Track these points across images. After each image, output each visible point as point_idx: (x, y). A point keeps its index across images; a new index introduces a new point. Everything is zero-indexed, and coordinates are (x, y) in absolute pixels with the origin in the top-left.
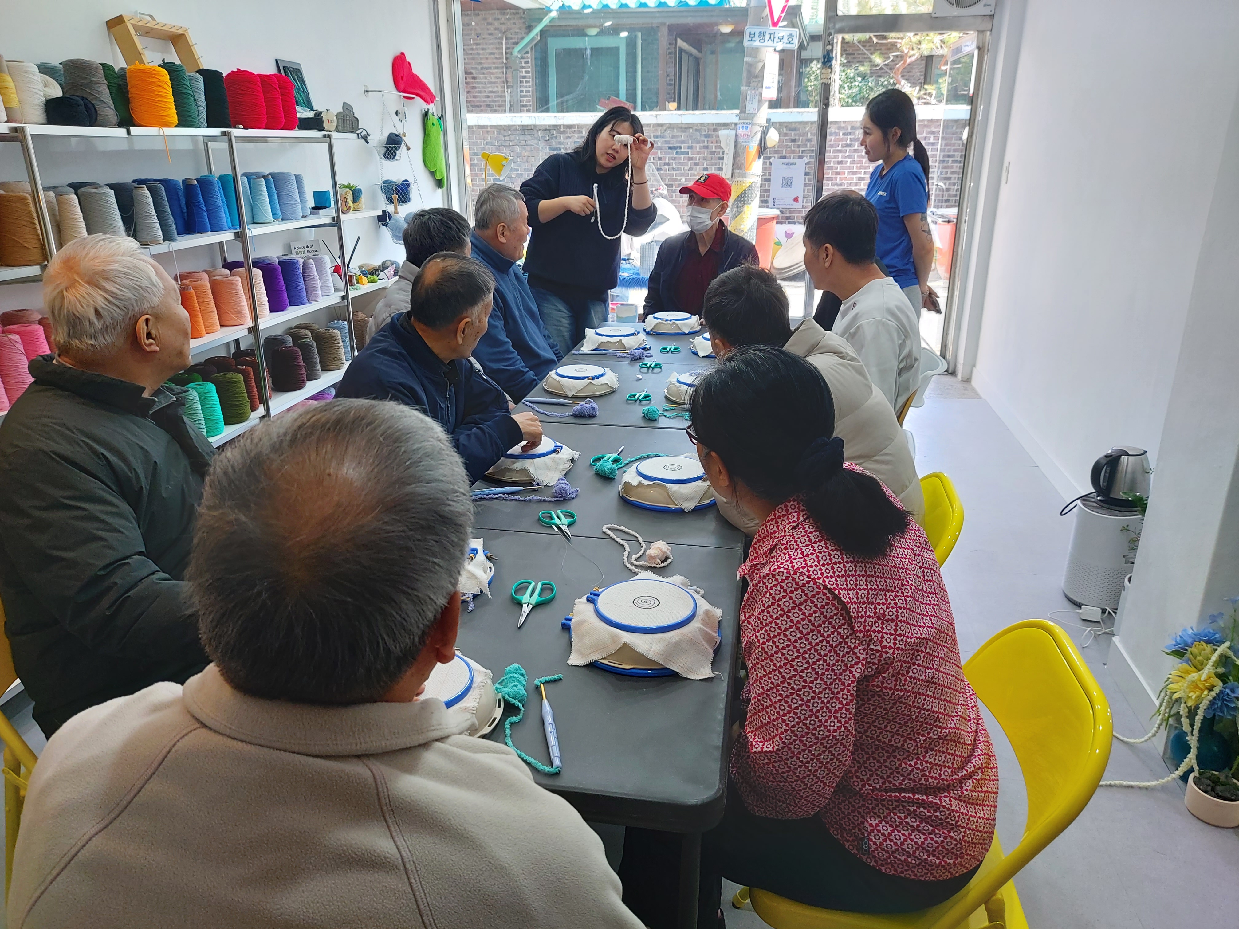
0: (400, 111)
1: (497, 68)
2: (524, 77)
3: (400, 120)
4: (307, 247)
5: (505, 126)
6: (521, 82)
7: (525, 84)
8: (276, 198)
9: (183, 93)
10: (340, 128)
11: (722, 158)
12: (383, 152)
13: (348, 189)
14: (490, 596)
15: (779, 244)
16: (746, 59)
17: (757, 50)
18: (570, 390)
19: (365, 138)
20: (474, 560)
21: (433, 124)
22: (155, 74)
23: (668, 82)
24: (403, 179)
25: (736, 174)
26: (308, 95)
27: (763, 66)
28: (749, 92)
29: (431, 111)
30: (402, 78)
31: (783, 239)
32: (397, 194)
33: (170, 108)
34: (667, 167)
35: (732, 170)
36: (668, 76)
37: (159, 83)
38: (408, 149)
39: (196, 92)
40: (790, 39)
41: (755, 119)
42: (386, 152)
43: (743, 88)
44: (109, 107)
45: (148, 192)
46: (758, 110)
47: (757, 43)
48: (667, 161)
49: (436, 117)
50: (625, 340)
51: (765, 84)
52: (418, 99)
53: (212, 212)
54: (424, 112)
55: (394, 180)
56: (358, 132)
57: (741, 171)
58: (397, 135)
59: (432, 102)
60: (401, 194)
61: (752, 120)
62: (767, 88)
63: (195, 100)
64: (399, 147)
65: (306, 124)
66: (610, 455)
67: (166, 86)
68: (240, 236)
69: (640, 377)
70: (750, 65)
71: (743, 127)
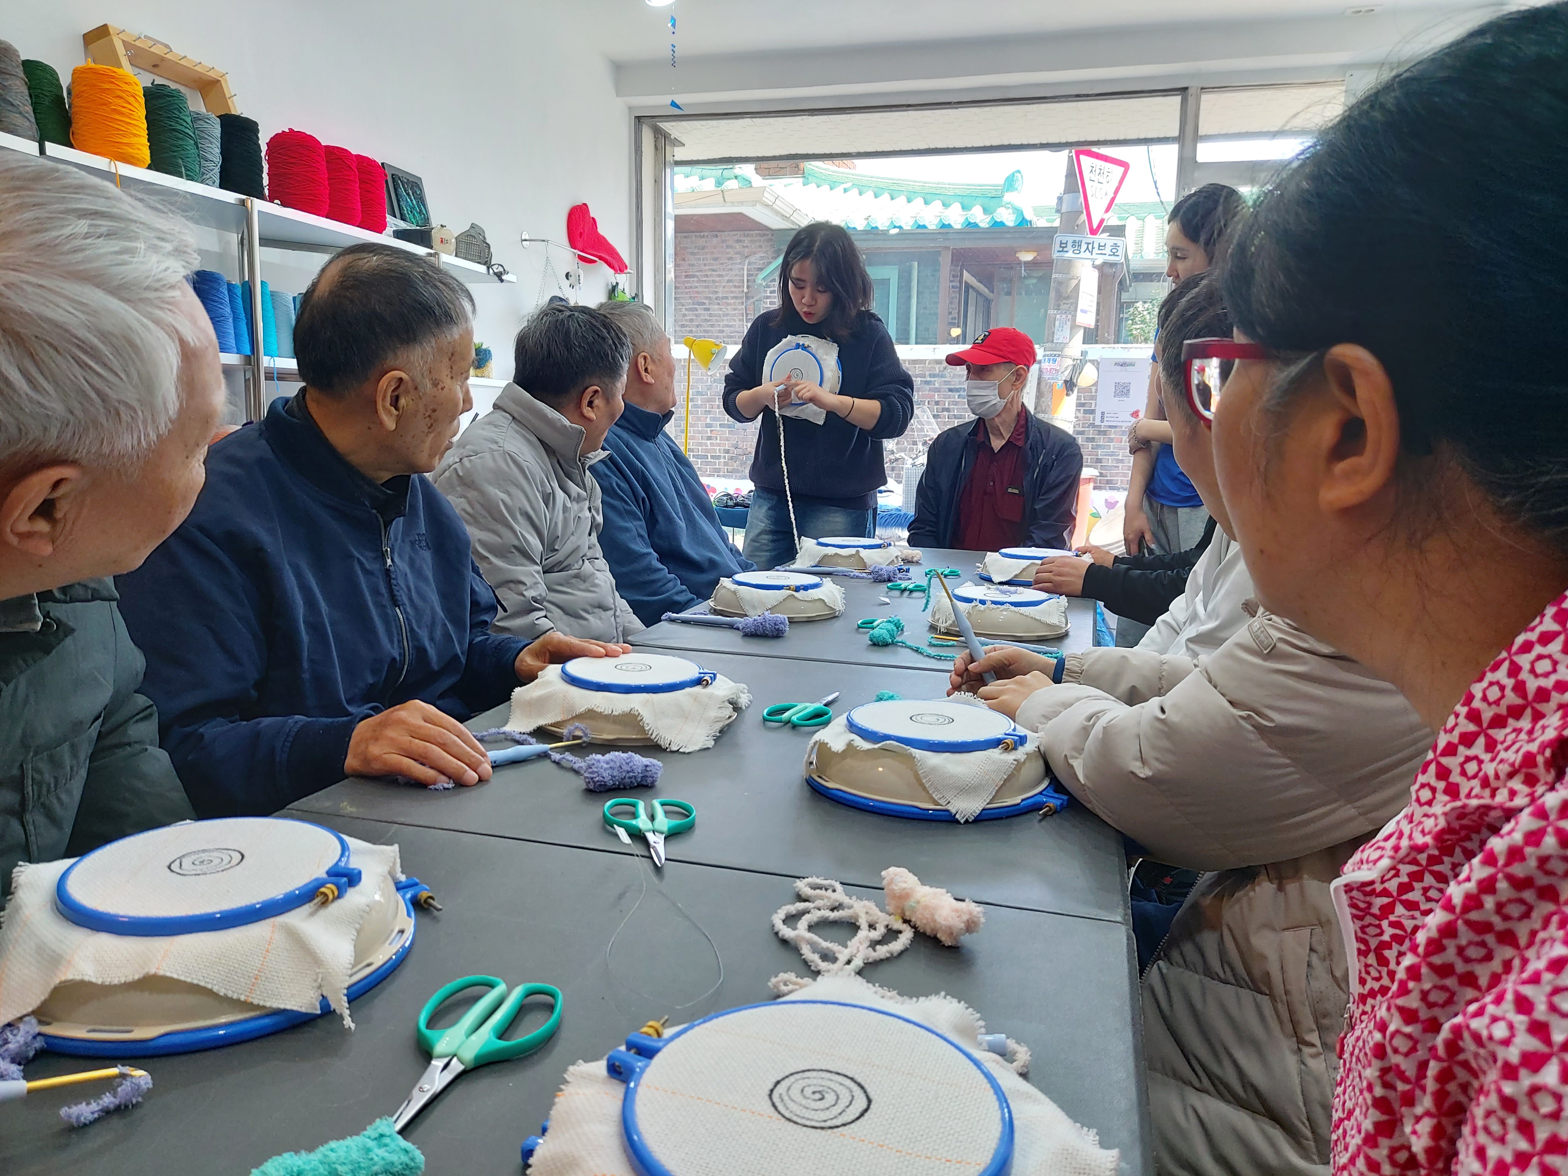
0: (571, 274)
1: (735, 298)
3: (572, 285)
9: (175, 130)
10: (461, 253)
14: (348, 1022)
15: (1096, 516)
16: (1053, 276)
17: (1069, 263)
18: (754, 607)
19: (499, 276)
23: (950, 321)
26: (426, 219)
27: (1078, 285)
28: (1058, 316)
29: (620, 287)
30: (581, 235)
31: (1102, 510)
34: (946, 413)
36: (950, 313)
39: (201, 136)
40: (1114, 251)
41: (1066, 349)
43: (1051, 312)
46: (1070, 340)
47: (1070, 254)
48: (947, 406)
50: (864, 553)
51: (1080, 306)
52: (602, 265)
54: (610, 287)
56: (490, 265)
59: (621, 272)
61: (1062, 351)
63: (197, 145)
65: (404, 235)
66: (808, 704)
68: (251, 363)
69: (887, 600)
70: (1060, 283)
71: (1049, 360)
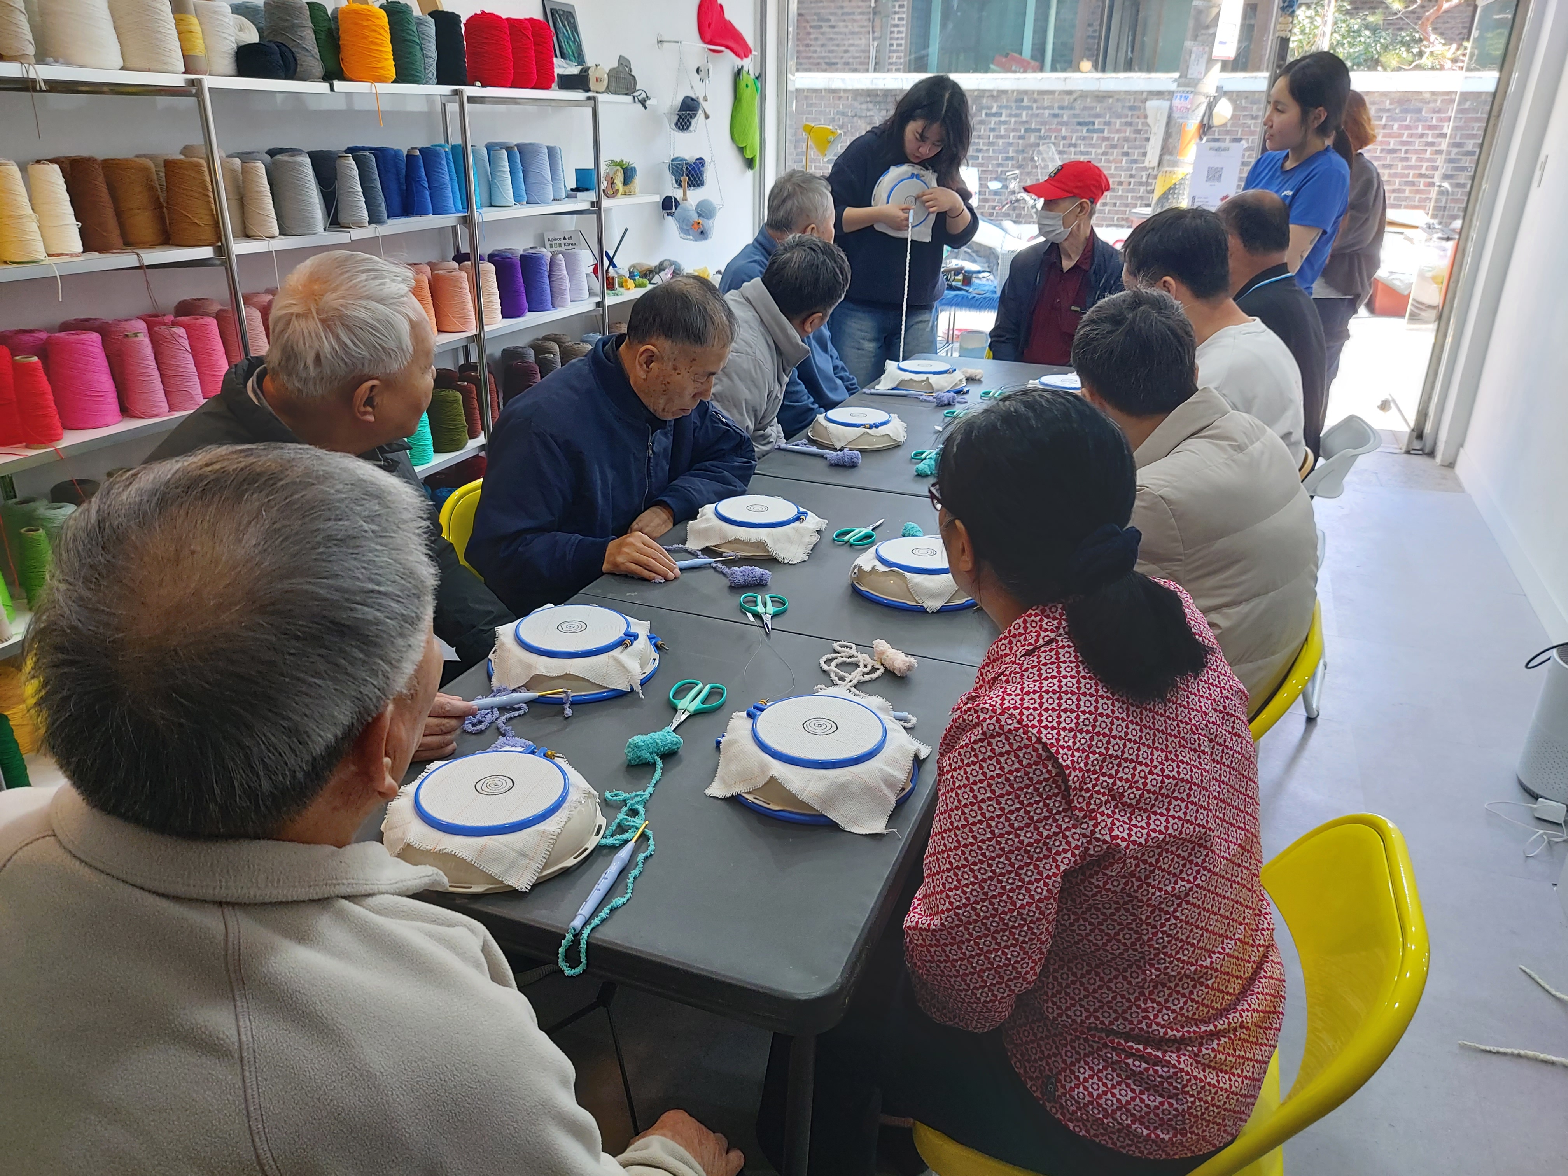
0: (701, 68)
1: (862, 13)
2: (897, 26)
3: (702, 80)
4: (565, 239)
5: (863, 90)
6: (892, 32)
7: (896, 35)
8: (521, 175)
9: (406, 40)
10: (612, 89)
11: (1148, 139)
12: (675, 121)
13: (619, 168)
14: (641, 695)
18: (839, 440)
19: (643, 103)
20: (630, 649)
21: (747, 86)
22: (369, 15)
23: (1090, 33)
24: (698, 157)
25: (1164, 162)
26: (580, 46)
27: (1219, 13)
28: (1194, 49)
29: (745, 69)
30: (710, 25)
32: (687, 175)
33: (386, 59)
34: (1072, 149)
35: (1161, 156)
36: (1090, 25)
37: (374, 27)
38: (707, 117)
39: (423, 39)
41: (1200, 86)
42: (678, 120)
43: (1188, 44)
44: (313, 56)
45: (354, 163)
46: (1206, 74)
48: (1073, 141)
49: (752, 76)
50: (933, 379)
51: (1219, 38)
52: (728, 53)
53: (436, 191)
54: (736, 70)
55: (687, 158)
56: (636, 94)
57: (1172, 158)
58: (692, 99)
59: (746, 56)
60: (692, 175)
61: (1195, 86)
62: (1221, 43)
63: (421, 48)
64: (695, 115)
65: (568, 83)
66: (862, 529)
67: (382, 31)
68: (467, 221)
69: (940, 429)
70: (1200, 12)
71: (1181, 97)
